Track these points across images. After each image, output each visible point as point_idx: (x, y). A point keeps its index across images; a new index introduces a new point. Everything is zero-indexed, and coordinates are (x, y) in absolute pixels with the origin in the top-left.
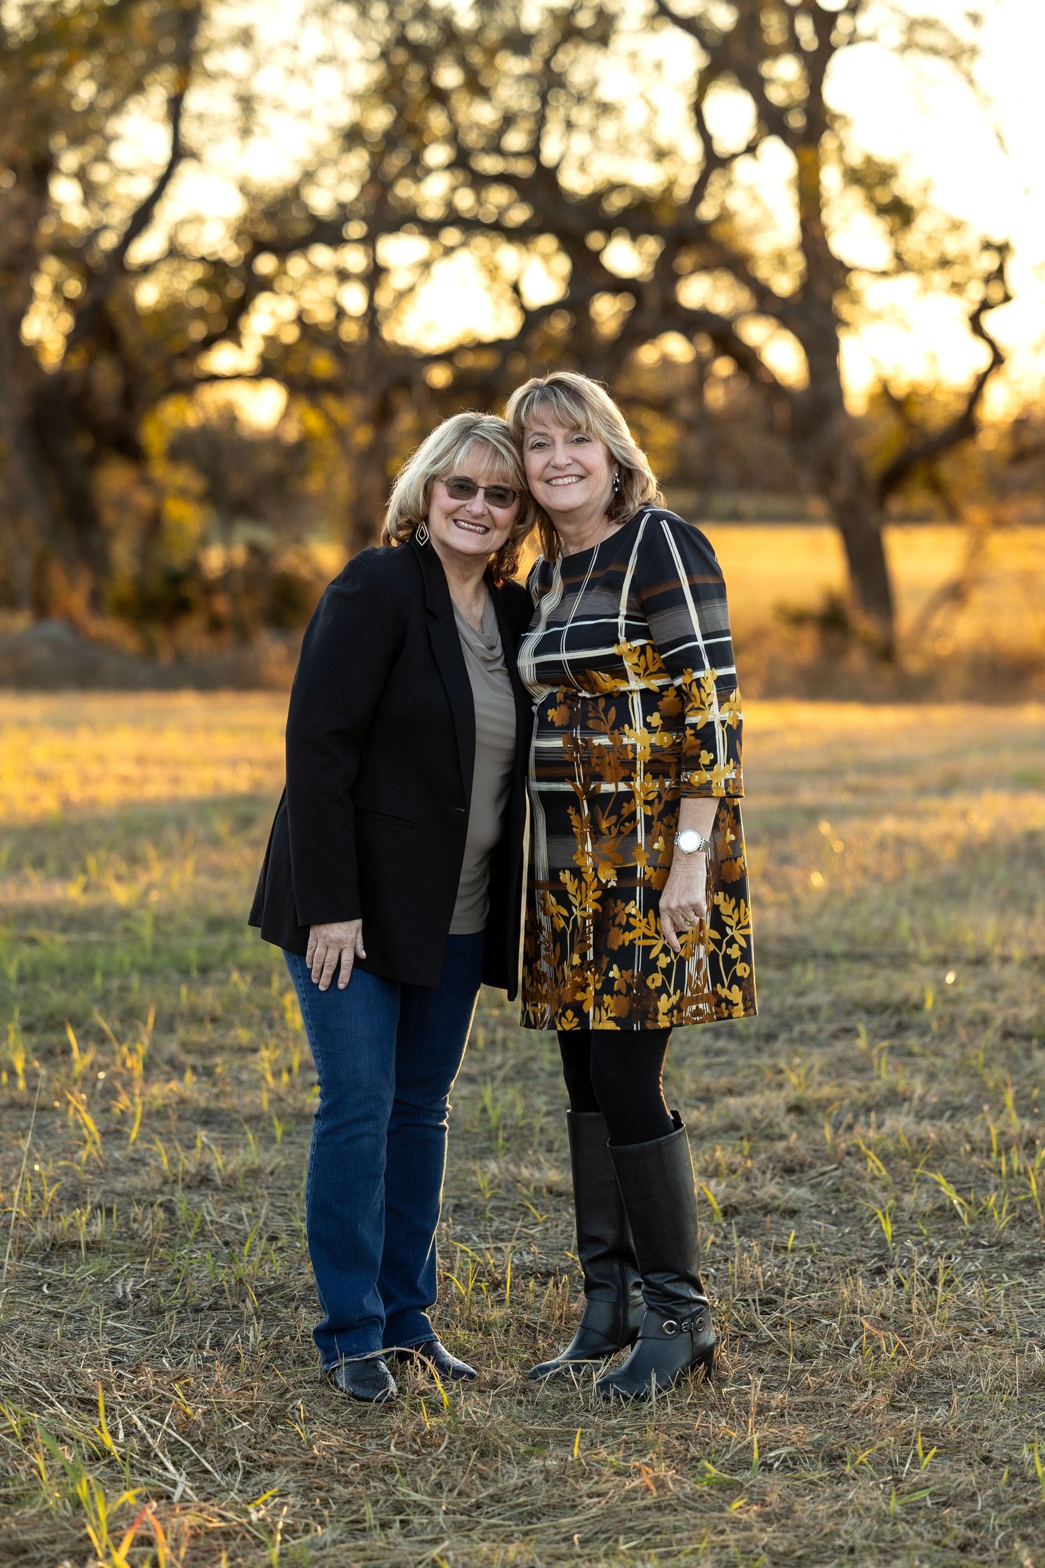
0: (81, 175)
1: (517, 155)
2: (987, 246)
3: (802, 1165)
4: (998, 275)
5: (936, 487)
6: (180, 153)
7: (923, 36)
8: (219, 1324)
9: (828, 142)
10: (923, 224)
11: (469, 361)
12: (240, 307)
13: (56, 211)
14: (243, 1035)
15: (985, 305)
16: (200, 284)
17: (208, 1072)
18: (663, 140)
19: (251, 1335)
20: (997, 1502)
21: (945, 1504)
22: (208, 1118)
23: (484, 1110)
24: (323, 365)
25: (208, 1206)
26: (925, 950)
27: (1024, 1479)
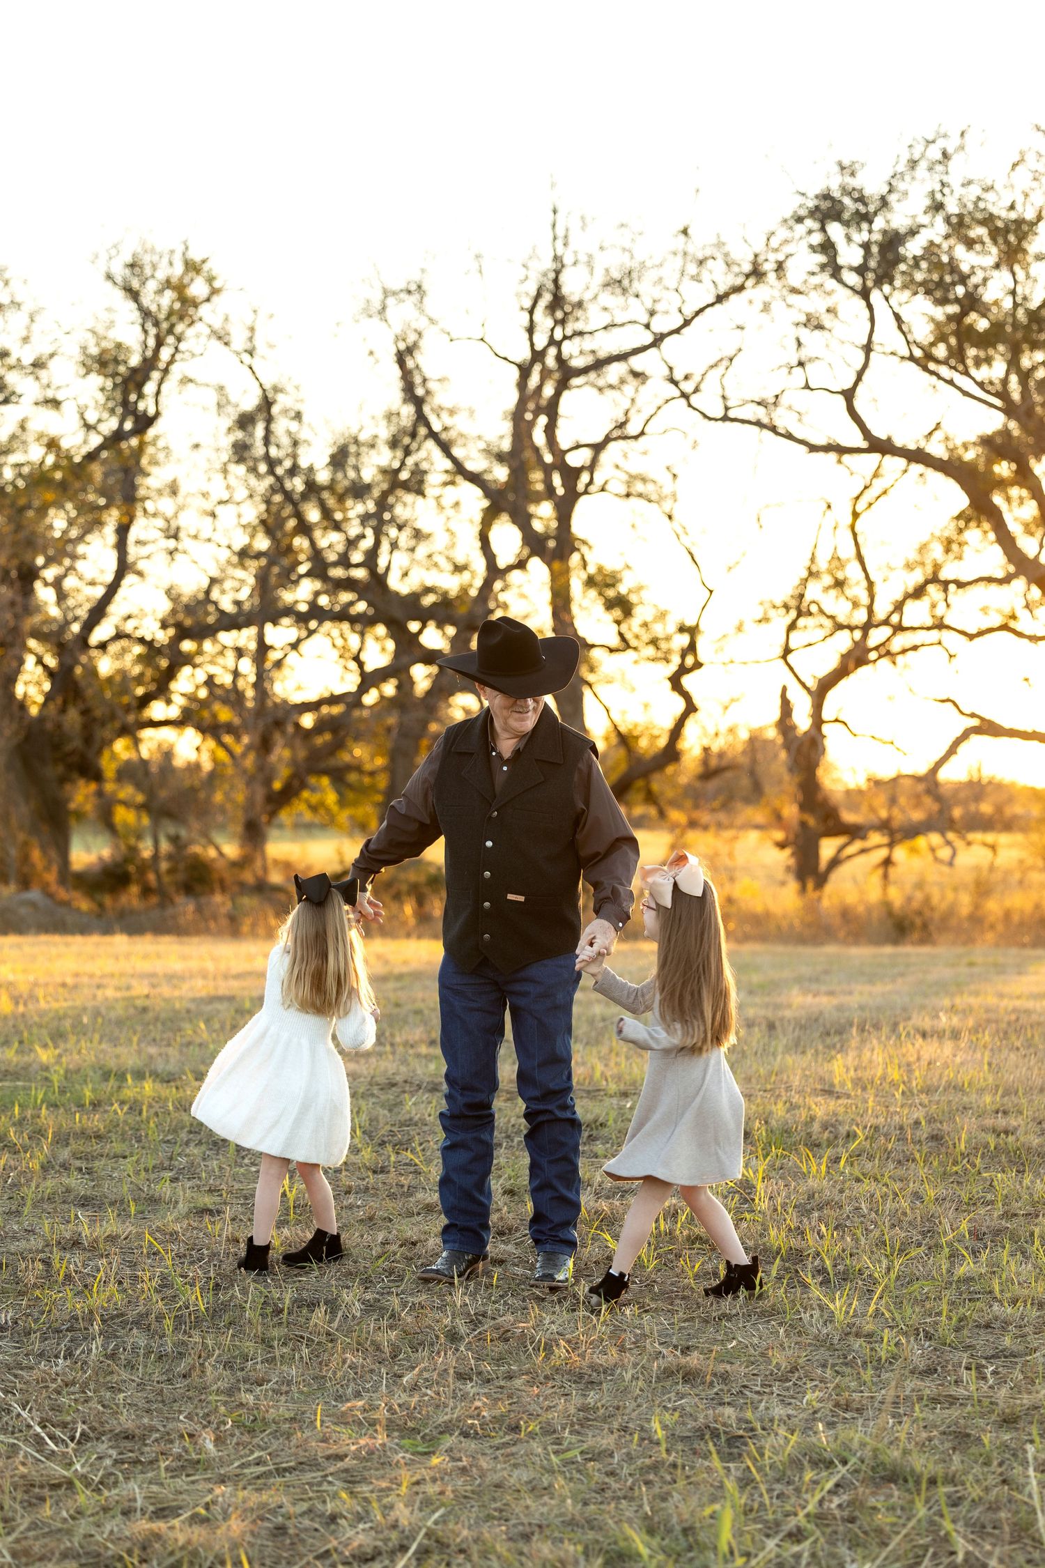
0: (57, 584)
1: (357, 566)
2: (682, 629)
3: (510, 1230)
4: (692, 648)
5: (650, 798)
6: (124, 568)
7: (639, 487)
8: (71, 1341)
9: (575, 559)
10: (641, 613)
11: (325, 710)
12: (170, 674)
13: (38, 609)
14: (118, 1147)
15: (683, 670)
16: (140, 659)
17: (90, 1171)
18: (460, 560)
19: (94, 1347)
20: (630, 1458)
21: (590, 1460)
22: (84, 1202)
23: (284, 1194)
24: (225, 714)
25: (76, 1260)
26: (613, 1087)
27: (651, 1442)
